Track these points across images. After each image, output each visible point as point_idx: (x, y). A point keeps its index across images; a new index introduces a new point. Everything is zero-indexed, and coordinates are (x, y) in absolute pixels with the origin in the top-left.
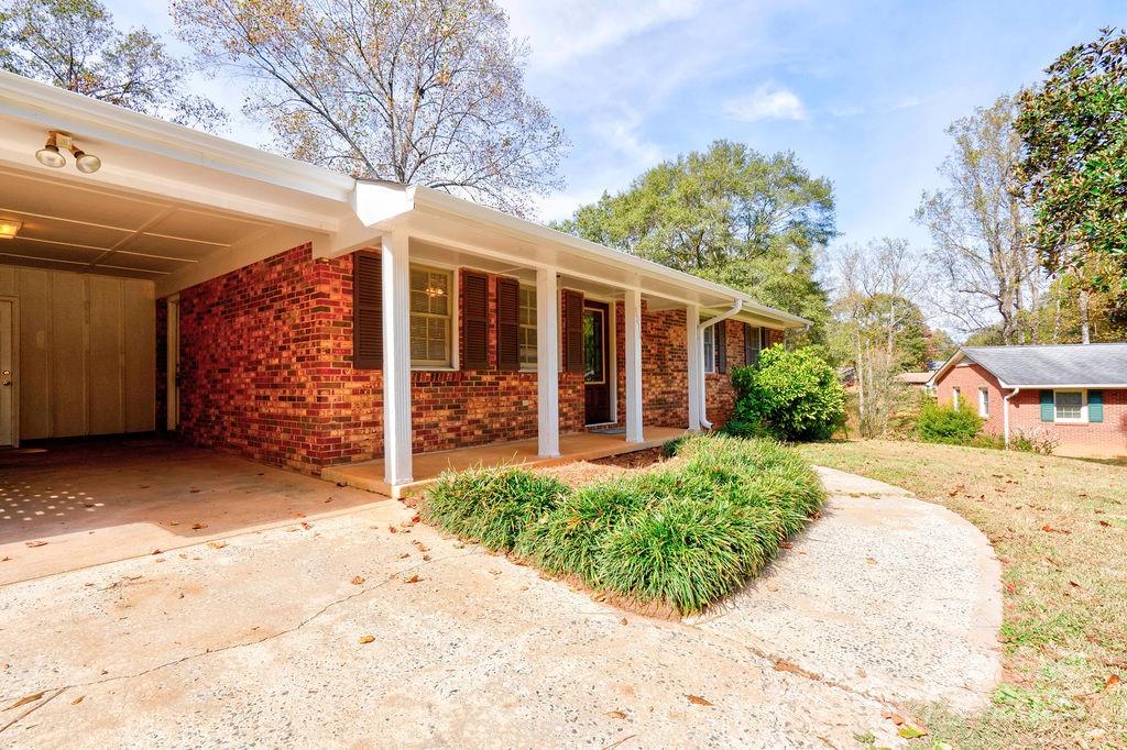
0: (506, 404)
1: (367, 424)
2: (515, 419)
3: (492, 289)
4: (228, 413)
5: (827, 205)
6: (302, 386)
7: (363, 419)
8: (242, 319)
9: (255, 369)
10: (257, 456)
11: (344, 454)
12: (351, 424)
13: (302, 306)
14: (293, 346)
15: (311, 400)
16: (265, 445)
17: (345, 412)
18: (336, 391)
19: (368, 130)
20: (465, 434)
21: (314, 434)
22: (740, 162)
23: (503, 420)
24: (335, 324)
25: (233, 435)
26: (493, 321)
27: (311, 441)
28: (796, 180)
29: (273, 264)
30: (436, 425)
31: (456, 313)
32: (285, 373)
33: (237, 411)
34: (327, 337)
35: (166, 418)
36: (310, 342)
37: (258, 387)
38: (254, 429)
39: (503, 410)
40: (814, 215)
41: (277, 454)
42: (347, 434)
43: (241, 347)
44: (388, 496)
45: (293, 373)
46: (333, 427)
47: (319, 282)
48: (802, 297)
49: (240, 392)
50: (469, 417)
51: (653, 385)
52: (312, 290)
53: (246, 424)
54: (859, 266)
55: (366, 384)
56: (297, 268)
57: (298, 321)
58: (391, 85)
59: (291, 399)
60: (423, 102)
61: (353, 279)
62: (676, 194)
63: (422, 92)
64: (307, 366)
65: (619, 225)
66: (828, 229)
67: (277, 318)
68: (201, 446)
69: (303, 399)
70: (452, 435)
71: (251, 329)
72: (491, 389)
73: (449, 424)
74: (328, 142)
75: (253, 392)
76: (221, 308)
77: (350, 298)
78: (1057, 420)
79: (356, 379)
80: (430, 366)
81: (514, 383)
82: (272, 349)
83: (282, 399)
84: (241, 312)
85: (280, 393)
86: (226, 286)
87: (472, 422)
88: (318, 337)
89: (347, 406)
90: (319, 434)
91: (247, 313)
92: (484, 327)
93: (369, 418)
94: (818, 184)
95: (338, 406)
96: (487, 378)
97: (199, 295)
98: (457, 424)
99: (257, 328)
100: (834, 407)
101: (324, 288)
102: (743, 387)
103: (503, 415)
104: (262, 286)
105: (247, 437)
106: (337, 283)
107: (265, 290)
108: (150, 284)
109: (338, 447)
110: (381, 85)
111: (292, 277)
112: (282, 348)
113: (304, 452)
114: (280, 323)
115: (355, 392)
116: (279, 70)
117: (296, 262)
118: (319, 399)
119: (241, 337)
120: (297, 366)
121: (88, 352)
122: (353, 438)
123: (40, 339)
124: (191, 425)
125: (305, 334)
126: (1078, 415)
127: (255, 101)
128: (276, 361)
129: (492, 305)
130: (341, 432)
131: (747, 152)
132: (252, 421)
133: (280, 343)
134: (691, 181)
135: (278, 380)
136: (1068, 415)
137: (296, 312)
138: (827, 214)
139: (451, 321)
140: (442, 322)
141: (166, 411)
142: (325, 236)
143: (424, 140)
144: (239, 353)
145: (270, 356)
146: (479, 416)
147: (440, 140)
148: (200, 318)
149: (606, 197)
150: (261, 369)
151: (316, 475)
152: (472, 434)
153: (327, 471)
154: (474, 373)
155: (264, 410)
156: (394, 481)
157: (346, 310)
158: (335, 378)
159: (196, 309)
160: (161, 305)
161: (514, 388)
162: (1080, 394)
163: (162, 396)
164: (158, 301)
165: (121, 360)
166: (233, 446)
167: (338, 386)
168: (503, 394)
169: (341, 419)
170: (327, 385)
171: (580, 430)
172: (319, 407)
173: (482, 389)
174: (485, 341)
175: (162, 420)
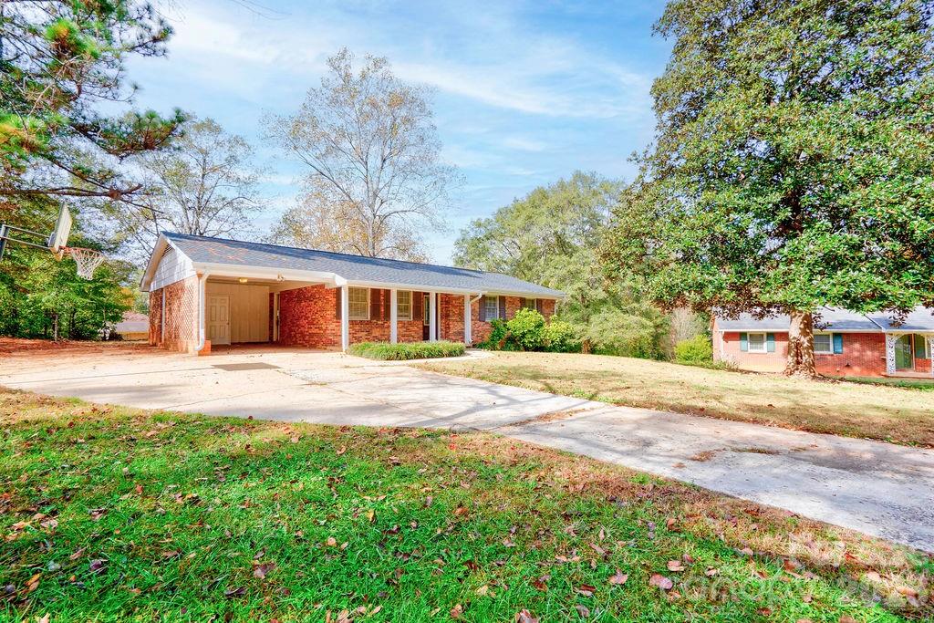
3: (381, 294)
4: (298, 333)
6: (322, 324)
7: (337, 334)
8: (303, 303)
9: (308, 319)
11: (333, 343)
12: (334, 335)
13: (322, 301)
14: (319, 313)
15: (324, 328)
16: (310, 342)
17: (333, 332)
18: (331, 326)
23: (386, 337)
24: (330, 307)
25: (300, 340)
27: (324, 340)
31: (369, 301)
32: (317, 321)
33: (301, 333)
34: (329, 310)
36: (324, 312)
38: (307, 338)
39: (386, 333)
41: (314, 344)
43: (303, 312)
44: (341, 352)
45: (319, 321)
46: (330, 336)
47: (327, 295)
49: (302, 326)
52: (324, 297)
53: (304, 336)
55: (338, 324)
56: (321, 290)
57: (321, 306)
59: (318, 328)
61: (335, 295)
63: (384, 162)
64: (323, 319)
67: (314, 304)
69: (322, 328)
71: (306, 307)
72: (382, 326)
75: (307, 326)
76: (296, 299)
77: (335, 300)
78: (750, 351)
79: (335, 322)
80: (358, 319)
82: (313, 313)
83: (316, 328)
84: (303, 301)
85: (315, 326)
86: (298, 292)
88: (326, 310)
89: (333, 330)
90: (326, 338)
91: (305, 302)
92: (379, 306)
95: (331, 330)
96: (380, 322)
97: (287, 294)
99: (308, 307)
101: (328, 297)
103: (386, 335)
104: (310, 294)
105: (304, 340)
106: (331, 295)
108: (268, 287)
109: (331, 341)
111: (320, 293)
113: (322, 343)
114: (315, 306)
115: (335, 326)
117: (320, 288)
118: (326, 328)
119: (303, 309)
120: (320, 319)
122: (334, 339)
123: (237, 309)
124: (284, 338)
125: (323, 309)
126: (762, 348)
128: (314, 317)
129: (381, 299)
130: (332, 337)
132: (306, 335)
133: (315, 312)
135: (314, 323)
136: (756, 348)
137: (320, 303)
139: (367, 304)
140: (364, 305)
141: (273, 335)
142: (328, 284)
144: (302, 314)
145: (313, 315)
150: (310, 319)
153: (328, 348)
154: (375, 321)
155: (310, 332)
156: (343, 348)
157: (333, 303)
158: (330, 322)
159: (287, 299)
160: (271, 295)
162: (762, 335)
163: (271, 328)
166: (300, 344)
167: (331, 324)
168: (386, 328)
169: (332, 334)
170: (328, 324)
172: (326, 330)
173: (378, 326)
174: (379, 310)
175: (271, 338)
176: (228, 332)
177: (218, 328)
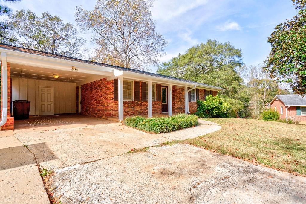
0: (143, 108)
1: (116, 111)
2: (145, 111)
3: (141, 84)
4: (91, 109)
5: (240, 56)
6: (105, 103)
7: (115, 110)
8: (94, 91)
9: (96, 101)
10: (97, 117)
11: (112, 116)
12: (113, 110)
13: (105, 89)
14: (103, 96)
15: (106, 106)
16: (98, 115)
17: (112, 108)
18: (111, 104)
19: (118, 43)
20: (135, 113)
21: (107, 112)
22: (215, 45)
23: (143, 111)
24: (110, 92)
25: (92, 113)
26: (141, 91)
27: (106, 113)
28: (230, 49)
29: (100, 81)
30: (129, 111)
31: (133, 89)
32: (102, 101)
33: (93, 108)
34: (109, 95)
35: (78, 111)
36: (106, 96)
37: (97, 104)
39: (143, 109)
40: (236, 59)
41: (100, 116)
42: (113, 112)
43: (93, 96)
44: (119, 122)
45: (103, 101)
46: (110, 111)
47: (108, 85)
48: (231, 81)
49: (93, 105)
50: (136, 110)
51: (178, 104)
52: (106, 86)
53: (94, 111)
54: (255, 71)
55: (116, 103)
56: (104, 82)
57: (104, 92)
58: (123, 32)
59: (103, 106)
60: (131, 35)
61: (113, 84)
62: (196, 55)
63: (131, 33)
64: (106, 100)
65: (182, 63)
66: (240, 62)
67: (100, 91)
68: (86, 115)
69: (105, 106)
70: (132, 113)
71: (95, 93)
72: (140, 105)
73: (132, 111)
74: (109, 46)
75: (96, 105)
76: (90, 89)
77: (113, 88)
78: (302, 115)
79: (114, 102)
80: (127, 100)
81: (145, 103)
82: (99, 97)
83: (101, 106)
84: (94, 90)
85: (101, 105)
86: (91, 85)
87: (136, 111)
88: (108, 95)
89: (112, 107)
90: (108, 112)
91: (95, 90)
92: (139, 92)
93: (116, 109)
94: (237, 50)
95: (111, 107)
96: (139, 102)
97: (85, 86)
98: (133, 111)
99: (97, 93)
100: (223, 110)
101: (109, 86)
102: (199, 105)
103: (143, 110)
104: (97, 85)
105: (95, 113)
106: (111, 85)
107: (98, 86)
108: (76, 84)
109: (111, 114)
110: (121, 33)
111: (103, 84)
112: (101, 97)
113: (105, 115)
114: (101, 92)
115: (114, 105)
116: (98, 31)
117: (104, 81)
118: (108, 106)
119: (94, 94)
120: (104, 100)
121: (65, 97)
122: (114, 113)
123: (57, 95)
124: (84, 111)
125: (105, 94)
127: (93, 39)
128: (100, 99)
129: (141, 88)
130: (112, 112)
131: (217, 42)
132: (96, 110)
133: (101, 96)
134: (201, 51)
135: (100, 102)
138: (240, 58)
139: (132, 91)
140: (130, 91)
141: (78, 109)
142: (109, 77)
143: (131, 45)
144: (93, 97)
145: (99, 98)
146: (138, 110)
147: (135, 44)
148: (85, 91)
149: (180, 55)
150: (97, 100)
151: (107, 119)
152: (136, 113)
153: (109, 119)
154: (137, 101)
155: (98, 108)
156: (120, 119)
157: (112, 90)
158: (110, 102)
159: (85, 89)
161: (145, 104)
163: (77, 106)
164: (77, 87)
165: (70, 99)
166: (92, 115)
167: (111, 103)
168: (143, 106)
169: (112, 109)
170: (109, 103)
171: (160, 114)
172: (108, 107)
173: (138, 104)
174: (139, 95)
175: (77, 111)
176: (52, 108)
177: (46, 106)
